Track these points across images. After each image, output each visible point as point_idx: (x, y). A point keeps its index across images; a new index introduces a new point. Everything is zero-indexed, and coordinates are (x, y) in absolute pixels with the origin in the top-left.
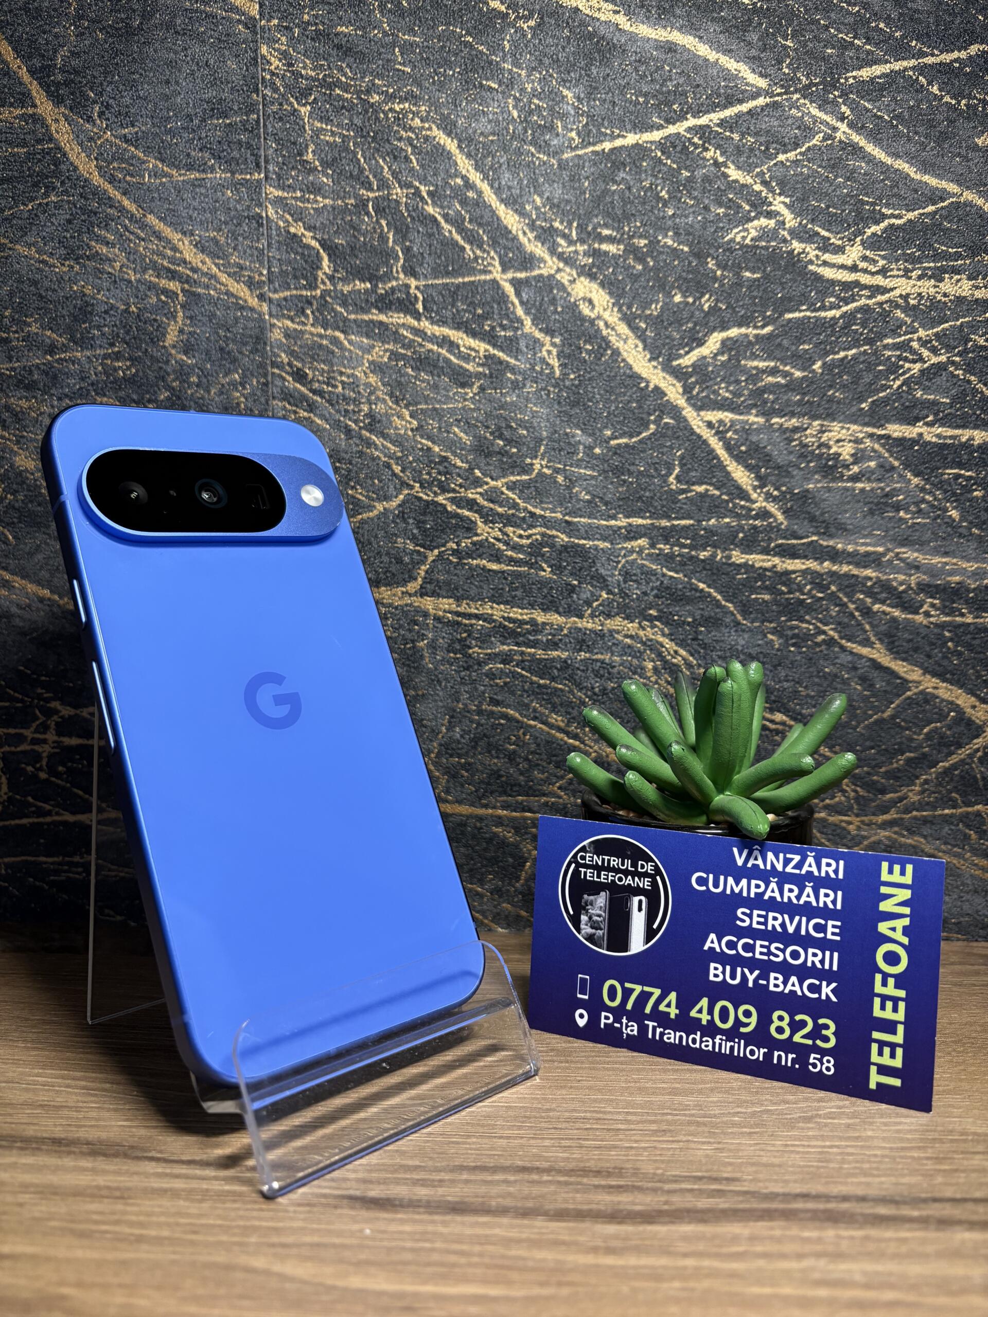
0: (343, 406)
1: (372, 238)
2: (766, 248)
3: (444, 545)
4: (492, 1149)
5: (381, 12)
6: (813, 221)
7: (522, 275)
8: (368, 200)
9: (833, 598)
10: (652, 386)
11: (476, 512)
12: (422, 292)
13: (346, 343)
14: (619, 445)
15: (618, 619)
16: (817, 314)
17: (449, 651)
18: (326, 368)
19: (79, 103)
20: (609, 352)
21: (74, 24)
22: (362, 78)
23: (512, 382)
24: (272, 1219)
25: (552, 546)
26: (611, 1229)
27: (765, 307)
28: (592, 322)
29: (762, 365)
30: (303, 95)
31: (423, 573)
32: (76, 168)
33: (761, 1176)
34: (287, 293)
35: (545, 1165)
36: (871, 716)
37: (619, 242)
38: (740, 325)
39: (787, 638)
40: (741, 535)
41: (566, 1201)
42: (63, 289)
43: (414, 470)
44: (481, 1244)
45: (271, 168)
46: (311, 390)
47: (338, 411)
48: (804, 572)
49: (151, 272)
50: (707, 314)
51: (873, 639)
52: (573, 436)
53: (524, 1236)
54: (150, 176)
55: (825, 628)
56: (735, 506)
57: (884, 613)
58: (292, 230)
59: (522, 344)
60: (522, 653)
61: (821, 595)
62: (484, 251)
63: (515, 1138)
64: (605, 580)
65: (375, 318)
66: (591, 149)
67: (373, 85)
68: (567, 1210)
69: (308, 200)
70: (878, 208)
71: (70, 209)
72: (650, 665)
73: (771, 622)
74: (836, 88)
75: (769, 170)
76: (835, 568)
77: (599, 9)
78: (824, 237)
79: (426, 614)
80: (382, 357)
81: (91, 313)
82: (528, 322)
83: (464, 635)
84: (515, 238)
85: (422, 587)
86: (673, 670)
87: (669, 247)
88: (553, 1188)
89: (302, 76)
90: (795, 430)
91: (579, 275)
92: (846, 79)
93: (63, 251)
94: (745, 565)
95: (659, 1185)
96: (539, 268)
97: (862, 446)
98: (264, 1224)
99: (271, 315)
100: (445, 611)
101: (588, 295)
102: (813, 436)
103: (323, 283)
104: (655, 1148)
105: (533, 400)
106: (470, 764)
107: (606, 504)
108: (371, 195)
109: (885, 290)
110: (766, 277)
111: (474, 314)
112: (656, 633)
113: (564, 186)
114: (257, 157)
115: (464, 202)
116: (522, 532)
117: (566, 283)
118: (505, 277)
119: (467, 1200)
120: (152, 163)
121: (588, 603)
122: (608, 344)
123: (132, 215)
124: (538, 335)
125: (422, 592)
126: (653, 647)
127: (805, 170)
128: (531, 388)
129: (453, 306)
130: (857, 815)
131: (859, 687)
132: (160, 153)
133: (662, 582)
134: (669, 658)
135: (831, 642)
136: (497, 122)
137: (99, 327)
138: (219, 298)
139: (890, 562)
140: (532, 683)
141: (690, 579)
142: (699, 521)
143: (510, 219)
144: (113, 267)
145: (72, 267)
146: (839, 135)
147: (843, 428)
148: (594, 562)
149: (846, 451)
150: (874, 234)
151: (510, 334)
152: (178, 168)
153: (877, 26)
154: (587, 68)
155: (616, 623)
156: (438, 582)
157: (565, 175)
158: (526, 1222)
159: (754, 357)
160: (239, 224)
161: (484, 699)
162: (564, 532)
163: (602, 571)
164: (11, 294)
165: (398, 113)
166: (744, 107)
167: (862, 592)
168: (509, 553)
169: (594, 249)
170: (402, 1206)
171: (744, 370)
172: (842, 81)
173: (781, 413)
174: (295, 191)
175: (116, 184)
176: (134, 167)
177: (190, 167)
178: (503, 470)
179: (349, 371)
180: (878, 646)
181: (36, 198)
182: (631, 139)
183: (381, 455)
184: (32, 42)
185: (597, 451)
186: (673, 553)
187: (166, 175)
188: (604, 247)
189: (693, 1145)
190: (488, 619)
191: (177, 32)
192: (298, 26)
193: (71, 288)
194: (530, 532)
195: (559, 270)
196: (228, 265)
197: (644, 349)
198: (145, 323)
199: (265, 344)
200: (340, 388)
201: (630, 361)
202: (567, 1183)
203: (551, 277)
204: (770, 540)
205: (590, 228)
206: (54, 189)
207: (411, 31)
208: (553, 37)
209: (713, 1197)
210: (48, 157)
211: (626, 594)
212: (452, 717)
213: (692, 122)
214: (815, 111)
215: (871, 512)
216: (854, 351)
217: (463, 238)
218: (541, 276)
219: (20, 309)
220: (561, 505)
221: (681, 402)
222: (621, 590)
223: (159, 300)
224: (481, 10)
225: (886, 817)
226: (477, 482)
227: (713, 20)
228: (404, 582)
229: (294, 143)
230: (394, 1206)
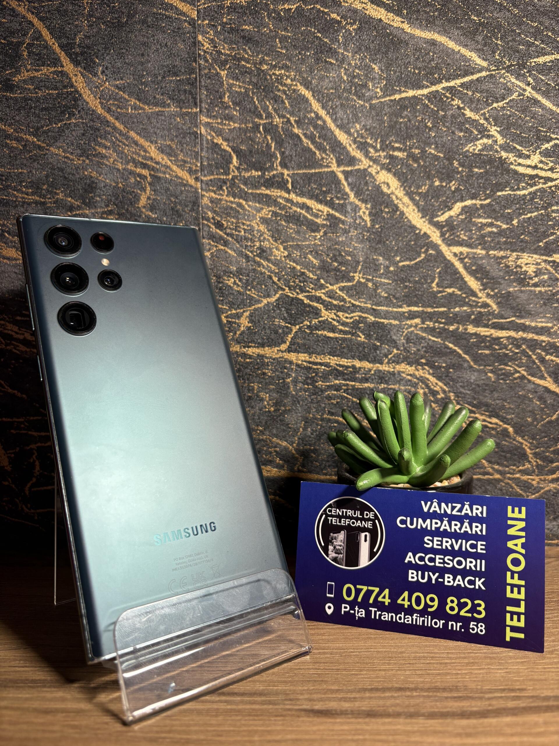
0: (245, 243)
1: (262, 147)
2: (487, 155)
3: (302, 323)
4: (377, 677)
5: (269, 18)
6: (513, 141)
7: (349, 169)
8: (260, 125)
9: (524, 352)
10: (422, 232)
11: (321, 303)
12: (291, 177)
13: (246, 206)
14: (404, 266)
15: (403, 364)
16: (515, 193)
17: (304, 384)
18: (234, 221)
19: (89, 65)
20: (398, 213)
21: (87, 20)
22: (257, 55)
23: (343, 229)
24: (262, 725)
25: (365, 323)
26: (464, 722)
27: (486, 189)
28: (389, 196)
29: (484, 221)
30: (223, 64)
31: (290, 339)
32: (88, 103)
33: (537, 687)
34: (212, 177)
35: (412, 686)
36: (545, 419)
37: (404, 151)
38: (472, 199)
39: (498, 375)
40: (473, 317)
41: (432, 707)
42: (78, 173)
43: (285, 280)
44: (393, 735)
45: (203, 105)
46: (225, 233)
47: (242, 246)
48: (508, 338)
49: (131, 164)
50: (454, 192)
51: (546, 375)
52: (378, 260)
53: (416, 729)
54: (132, 109)
55: (520, 369)
56: (470, 300)
57: (552, 361)
58: (215, 141)
59: (349, 208)
60: (348, 385)
61: (517, 351)
62: (327, 155)
63: (388, 670)
64: (396, 343)
65: (263, 192)
66: (388, 98)
67: (264, 59)
68: (434, 712)
69: (225, 124)
70: (548, 134)
71: (84, 127)
72: (421, 391)
73: (490, 366)
74: (525, 68)
75: (488, 112)
76: (525, 335)
77: (393, 20)
78: (518, 150)
79: (291, 363)
80: (268, 215)
81: (95, 188)
82: (352, 195)
83: (314, 374)
84: (345, 148)
85: (289, 347)
86: (434, 393)
87: (432, 154)
88: (421, 700)
89: (222, 54)
90: (503, 258)
91: (381, 169)
92: (531, 63)
93: (79, 152)
94: (475, 334)
95: (482, 695)
96: (358, 164)
97: (540, 267)
98: (260, 728)
99: (202, 189)
100: (302, 361)
101: (386, 181)
102: (512, 261)
103: (233, 171)
104: (471, 673)
105: (355, 240)
106: (316, 450)
107: (396, 299)
108: (262, 122)
109: (552, 180)
110: (486, 172)
111: (321, 191)
112: (425, 373)
113: (373, 118)
114: (195, 99)
115: (316, 127)
116: (347, 315)
117: (374, 174)
118: (339, 170)
119: (374, 709)
120: (133, 101)
121: (386, 356)
122: (397, 208)
123: (121, 131)
124: (357, 202)
125: (289, 350)
126: (423, 380)
127: (508, 113)
128: (353, 233)
129: (309, 186)
130: (537, 475)
131: (538, 403)
132: (138, 96)
133: (428, 344)
134: (432, 387)
135: (523, 377)
136: (335, 82)
137: (99, 196)
138: (171, 180)
139: (555, 332)
140: (353, 402)
141: (444, 341)
142: (449, 309)
143: (342, 137)
144: (109, 161)
145: (84, 161)
146: (527, 94)
147: (529, 256)
148: (389, 332)
149: (531, 270)
150: (546, 148)
151: (342, 202)
152: (148, 105)
153: (547, 34)
154: (386, 53)
155: (402, 367)
156: (298, 344)
157: (373, 113)
158: (414, 721)
159: (479, 216)
160: (184, 137)
161: (325, 412)
162: (372, 315)
163: (394, 337)
164: (47, 176)
165: (278, 76)
166: (475, 77)
167: (540, 349)
168: (340, 327)
169: (390, 155)
170: (337, 714)
171: (475, 224)
172: (528, 64)
173: (494, 249)
174: (217, 119)
175: (112, 113)
176: (121, 103)
177: (156, 105)
178: (336, 279)
179: (248, 223)
180: (549, 379)
181: (63, 120)
182: (411, 93)
183: (266, 271)
184: (62, 28)
185: (392, 269)
186: (434, 327)
187: (141, 109)
188: (396, 153)
189: (493, 671)
190: (327, 365)
191: (148, 26)
192: (220, 24)
193: (83, 173)
194: (352, 315)
195: (370, 166)
196: (177, 160)
197: (419, 211)
198: (127, 193)
199: (199, 206)
200: (243, 233)
201: (410, 218)
202: (429, 697)
203: (365, 170)
204: (489, 320)
205: (387, 143)
206: (74, 115)
207: (285, 29)
208: (367, 35)
209: (515, 700)
210: (70, 96)
211: (409, 351)
212: (306, 422)
213: (445, 84)
214: (513, 80)
215: (545, 304)
216: (536, 213)
217: (315, 147)
218: (359, 169)
219: (52, 185)
220: (370, 299)
221: (439, 242)
222: (405, 349)
223: (136, 180)
224: (326, 19)
225: (554, 476)
226: (322, 287)
227: (457, 28)
228: (279, 345)
229: (217, 92)
230: (333, 714)
